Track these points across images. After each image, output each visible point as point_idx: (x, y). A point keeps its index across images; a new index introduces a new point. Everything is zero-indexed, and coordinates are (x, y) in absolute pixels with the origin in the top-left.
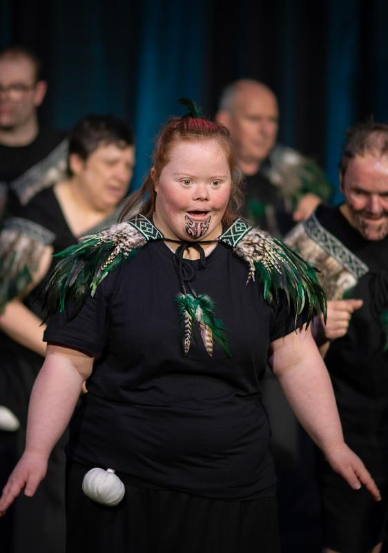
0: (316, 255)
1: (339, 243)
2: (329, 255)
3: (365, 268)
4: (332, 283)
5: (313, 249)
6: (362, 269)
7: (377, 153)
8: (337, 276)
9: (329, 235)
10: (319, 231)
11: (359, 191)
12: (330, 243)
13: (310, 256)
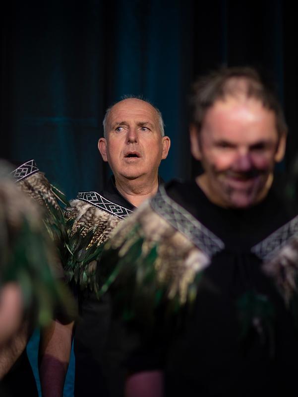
0: (161, 231)
1: (188, 216)
2: (176, 230)
3: (220, 244)
4: (180, 262)
5: (158, 223)
6: (217, 246)
7: (242, 97)
8: (185, 255)
9: (176, 207)
10: (164, 202)
11: (225, 145)
12: (177, 216)
13: (154, 232)
